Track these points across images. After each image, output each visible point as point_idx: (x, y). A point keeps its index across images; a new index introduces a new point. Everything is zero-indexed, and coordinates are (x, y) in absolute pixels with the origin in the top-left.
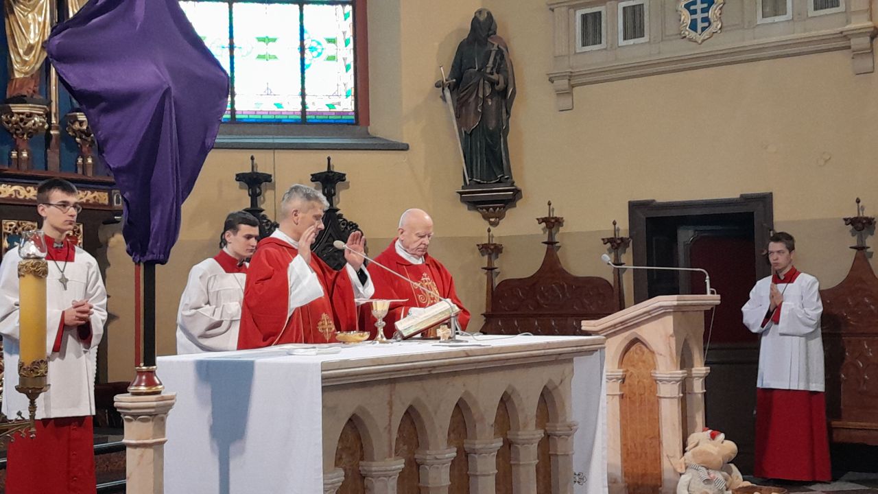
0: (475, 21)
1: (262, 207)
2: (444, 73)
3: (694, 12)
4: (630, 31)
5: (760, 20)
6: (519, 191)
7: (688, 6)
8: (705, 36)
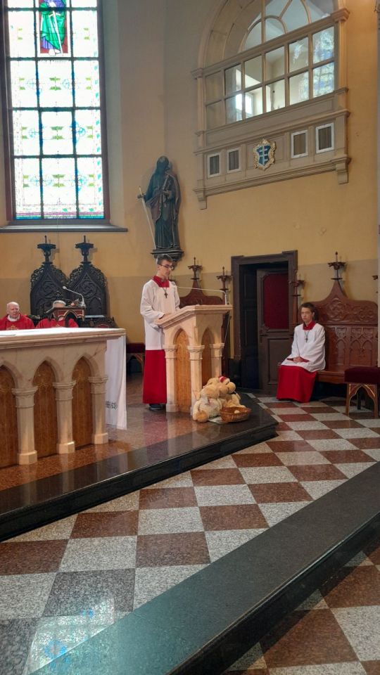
1: (53, 262)
2: (142, 190)
3: (261, 153)
4: (232, 166)
5: (293, 156)
6: (183, 252)
7: (258, 150)
8: (266, 166)
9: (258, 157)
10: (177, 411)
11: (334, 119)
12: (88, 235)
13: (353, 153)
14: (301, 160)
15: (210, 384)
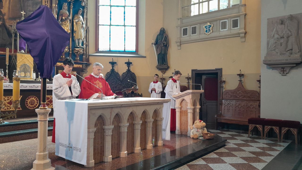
0: (161, 30)
1: (115, 69)
2: (154, 41)
3: (207, 28)
4: (193, 33)
5: (221, 30)
6: (169, 67)
7: (205, 27)
8: (209, 33)
9: (205, 29)
10: (181, 134)
11: (240, 16)
12: (130, 59)
13: (247, 30)
14: (224, 32)
15: (196, 123)
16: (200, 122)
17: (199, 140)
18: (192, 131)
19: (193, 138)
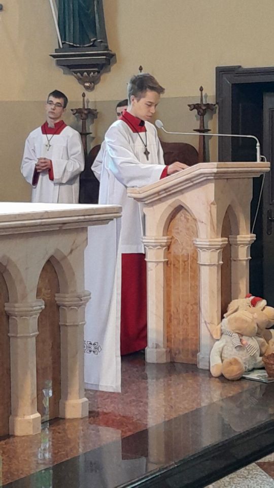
15: (236, 311)
16: (254, 304)
17: (246, 385)
18: (218, 345)
19: (222, 377)
